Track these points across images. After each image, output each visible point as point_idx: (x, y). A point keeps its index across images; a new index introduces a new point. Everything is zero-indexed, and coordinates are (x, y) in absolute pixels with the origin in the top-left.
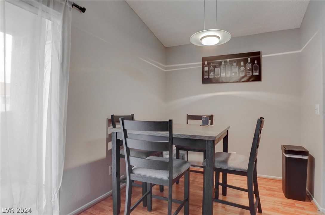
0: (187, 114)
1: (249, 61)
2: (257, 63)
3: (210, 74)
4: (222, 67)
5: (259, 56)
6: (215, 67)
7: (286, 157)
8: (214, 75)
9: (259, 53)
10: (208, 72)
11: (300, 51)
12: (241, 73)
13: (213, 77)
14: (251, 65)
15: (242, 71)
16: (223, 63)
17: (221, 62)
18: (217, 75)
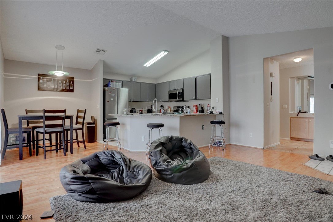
0: (26, 109)
1: (68, 81)
2: (72, 83)
3: (44, 85)
4: (52, 82)
5: (73, 79)
6: (47, 81)
7: (88, 126)
8: (47, 86)
9: (73, 78)
10: (43, 83)
11: (91, 81)
12: (63, 87)
13: (46, 87)
14: (69, 83)
15: (64, 86)
16: (53, 80)
17: (51, 79)
18: (48, 86)
